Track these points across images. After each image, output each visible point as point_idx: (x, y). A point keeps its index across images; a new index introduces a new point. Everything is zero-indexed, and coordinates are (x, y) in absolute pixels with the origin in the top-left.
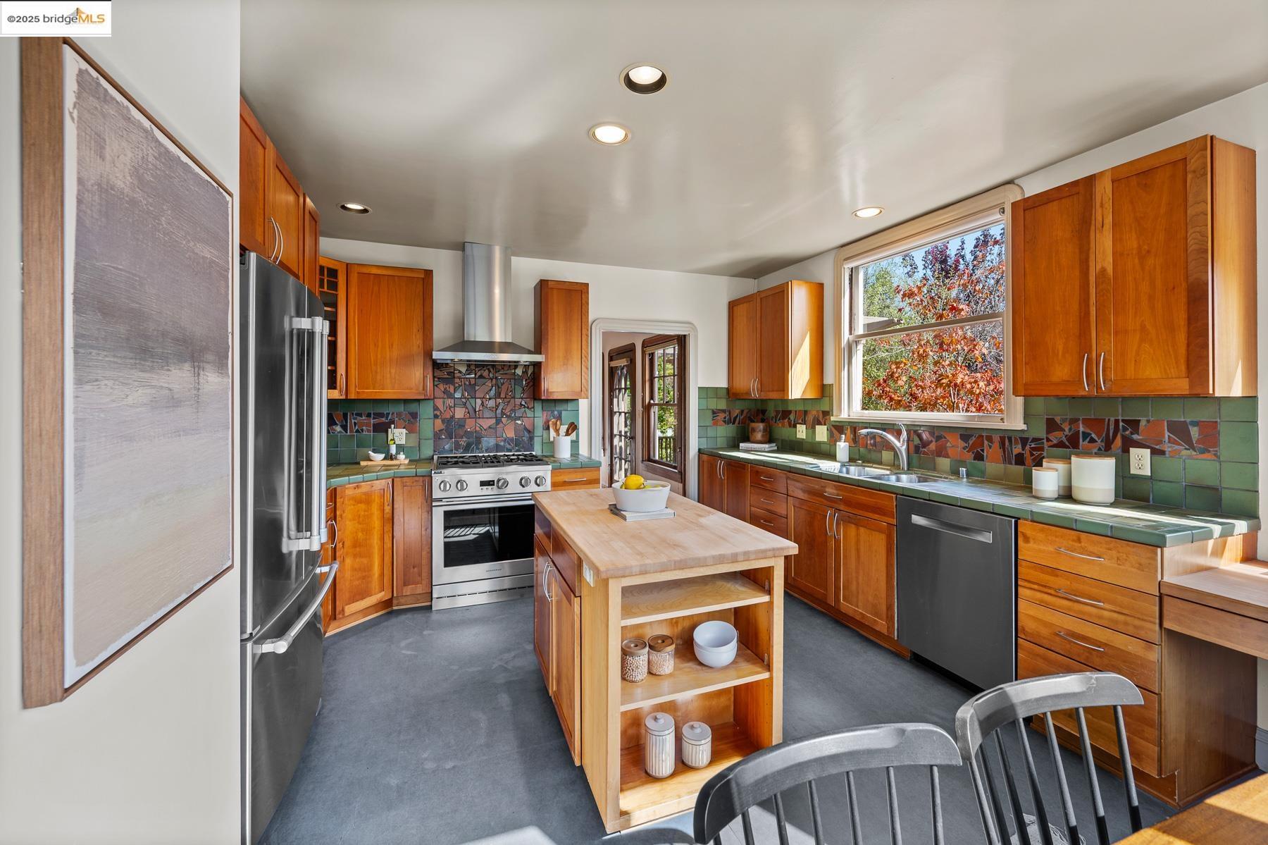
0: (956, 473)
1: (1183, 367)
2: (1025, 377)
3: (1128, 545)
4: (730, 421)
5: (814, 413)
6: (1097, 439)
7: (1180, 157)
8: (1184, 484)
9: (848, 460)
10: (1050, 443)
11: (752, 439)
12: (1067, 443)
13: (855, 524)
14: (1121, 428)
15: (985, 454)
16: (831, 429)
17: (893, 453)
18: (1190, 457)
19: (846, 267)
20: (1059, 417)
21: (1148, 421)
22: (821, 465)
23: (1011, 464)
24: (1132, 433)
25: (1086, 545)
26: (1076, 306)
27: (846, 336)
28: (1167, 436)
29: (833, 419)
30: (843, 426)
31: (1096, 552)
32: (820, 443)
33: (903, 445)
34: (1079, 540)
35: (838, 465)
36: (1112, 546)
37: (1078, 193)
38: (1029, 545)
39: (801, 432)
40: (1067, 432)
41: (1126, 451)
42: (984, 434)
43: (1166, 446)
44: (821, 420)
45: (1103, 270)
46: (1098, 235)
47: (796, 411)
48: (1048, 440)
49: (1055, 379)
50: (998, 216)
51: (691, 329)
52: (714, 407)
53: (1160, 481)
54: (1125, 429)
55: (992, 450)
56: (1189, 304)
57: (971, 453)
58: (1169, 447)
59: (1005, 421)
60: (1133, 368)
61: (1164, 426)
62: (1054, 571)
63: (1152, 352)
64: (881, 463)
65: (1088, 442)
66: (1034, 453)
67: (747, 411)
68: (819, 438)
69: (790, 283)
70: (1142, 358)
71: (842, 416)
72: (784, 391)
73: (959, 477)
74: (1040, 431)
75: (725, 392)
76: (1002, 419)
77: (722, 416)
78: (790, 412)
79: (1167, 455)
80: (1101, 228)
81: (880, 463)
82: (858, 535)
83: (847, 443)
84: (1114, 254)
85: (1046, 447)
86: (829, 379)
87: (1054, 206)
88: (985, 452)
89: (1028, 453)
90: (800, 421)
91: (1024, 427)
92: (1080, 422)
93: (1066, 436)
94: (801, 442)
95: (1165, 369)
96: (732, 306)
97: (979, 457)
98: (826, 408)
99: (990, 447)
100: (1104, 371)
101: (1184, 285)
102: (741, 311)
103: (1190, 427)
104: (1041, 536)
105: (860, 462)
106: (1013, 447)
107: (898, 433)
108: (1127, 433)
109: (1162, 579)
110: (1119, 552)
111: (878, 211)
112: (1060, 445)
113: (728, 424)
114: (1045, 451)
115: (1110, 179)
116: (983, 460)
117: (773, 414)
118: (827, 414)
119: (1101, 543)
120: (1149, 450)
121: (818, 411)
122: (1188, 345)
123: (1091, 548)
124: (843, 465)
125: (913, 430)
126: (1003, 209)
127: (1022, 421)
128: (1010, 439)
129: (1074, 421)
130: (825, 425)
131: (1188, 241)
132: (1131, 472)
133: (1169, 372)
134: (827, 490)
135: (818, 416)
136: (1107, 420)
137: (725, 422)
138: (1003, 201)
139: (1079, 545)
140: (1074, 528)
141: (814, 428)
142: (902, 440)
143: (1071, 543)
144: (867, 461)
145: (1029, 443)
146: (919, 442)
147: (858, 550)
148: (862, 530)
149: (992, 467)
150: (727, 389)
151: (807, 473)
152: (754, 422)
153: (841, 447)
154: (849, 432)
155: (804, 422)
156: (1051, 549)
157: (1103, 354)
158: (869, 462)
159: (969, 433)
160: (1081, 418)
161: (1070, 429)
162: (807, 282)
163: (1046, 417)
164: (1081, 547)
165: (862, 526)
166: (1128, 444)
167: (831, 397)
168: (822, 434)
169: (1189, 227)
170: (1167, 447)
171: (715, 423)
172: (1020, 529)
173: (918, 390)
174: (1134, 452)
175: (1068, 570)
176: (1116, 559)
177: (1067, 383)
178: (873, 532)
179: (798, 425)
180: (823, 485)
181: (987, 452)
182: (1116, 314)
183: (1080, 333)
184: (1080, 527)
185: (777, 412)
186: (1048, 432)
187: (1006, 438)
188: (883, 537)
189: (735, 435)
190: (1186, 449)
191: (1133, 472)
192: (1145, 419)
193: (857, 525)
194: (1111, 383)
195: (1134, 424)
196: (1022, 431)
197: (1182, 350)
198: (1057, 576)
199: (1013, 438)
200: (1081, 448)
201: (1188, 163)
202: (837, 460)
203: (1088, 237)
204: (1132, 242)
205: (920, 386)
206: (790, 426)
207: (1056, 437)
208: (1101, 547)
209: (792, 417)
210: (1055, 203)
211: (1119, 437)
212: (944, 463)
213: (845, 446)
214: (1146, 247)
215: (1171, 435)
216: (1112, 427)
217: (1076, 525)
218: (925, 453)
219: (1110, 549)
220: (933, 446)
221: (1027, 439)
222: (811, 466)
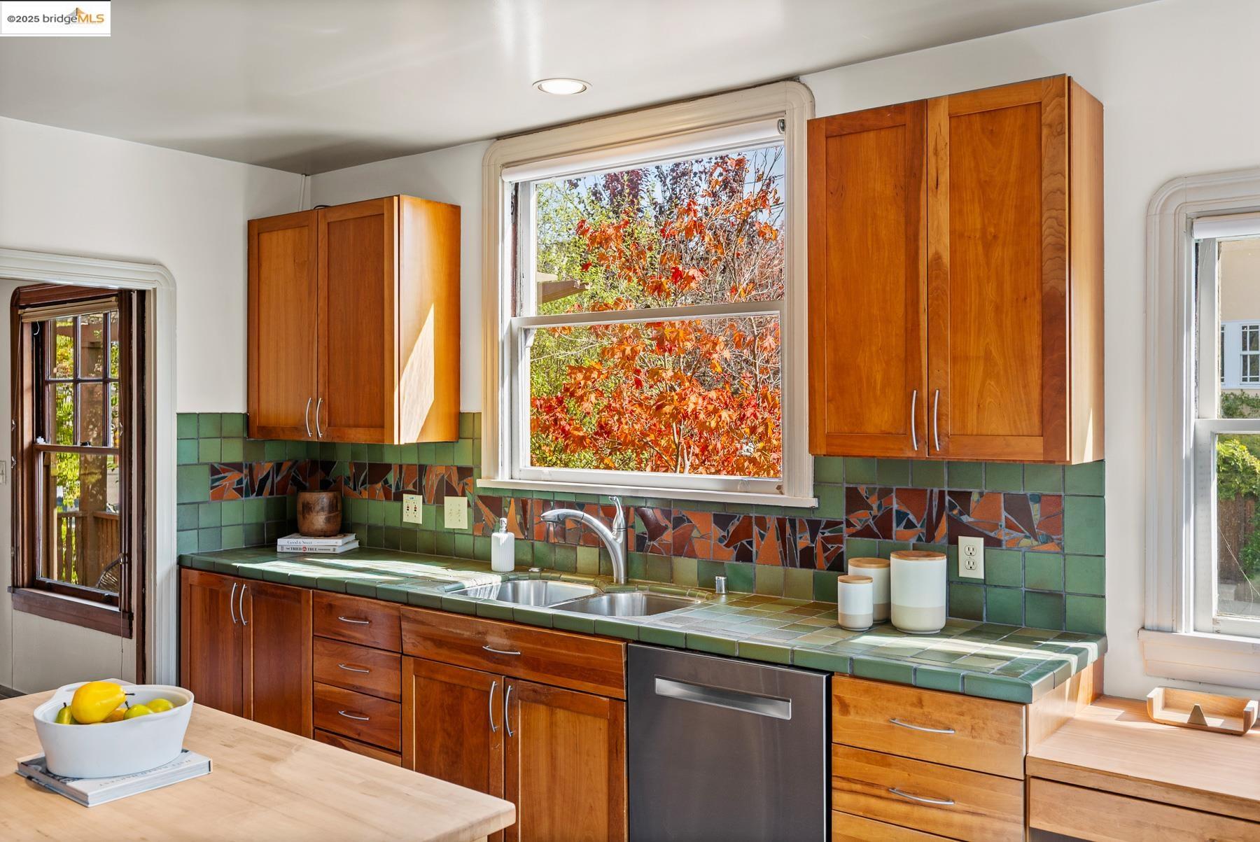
0: (708, 585)
1: (1036, 419)
2: (829, 425)
3: (986, 705)
4: (252, 488)
5: (441, 470)
6: (915, 521)
7: (1034, 99)
8: (1023, 589)
9: (512, 567)
10: (853, 530)
11: (304, 528)
12: (875, 529)
13: (547, 705)
14: (947, 504)
15: (754, 550)
16: (476, 505)
17: (596, 550)
18: (1031, 549)
19: (507, 179)
20: (864, 487)
21: (981, 494)
22: (467, 584)
23: (796, 567)
24: (961, 513)
25: (930, 710)
26: (900, 310)
27: (506, 319)
28: (1003, 517)
29: (480, 483)
30: (499, 500)
31: (942, 719)
32: (453, 532)
33: (618, 535)
34: (920, 703)
35: (496, 580)
36: (964, 708)
37: (905, 125)
38: (850, 717)
39: (413, 510)
40: (875, 512)
41: (954, 541)
42: (753, 515)
43: (1003, 532)
44: (455, 484)
45: (938, 257)
46: (930, 199)
47: (401, 466)
48: (849, 524)
49: (870, 429)
50: (775, 133)
51: (157, 278)
52: (214, 458)
53: (995, 586)
54: (952, 507)
55: (764, 543)
56: (1043, 323)
57: (732, 548)
58: (1007, 534)
59: (785, 490)
60: (975, 417)
61: (1000, 502)
62: (883, 758)
63: (999, 394)
64: (573, 570)
65: (905, 528)
66: (829, 546)
67: (290, 463)
68: (449, 524)
69: (396, 199)
70: (987, 402)
71: (499, 479)
72: (382, 426)
73: (714, 592)
74: (837, 511)
75: (239, 424)
76: (779, 488)
77: (232, 477)
78: (388, 467)
79: (1004, 547)
80: (935, 190)
81: (570, 570)
82: (552, 724)
83: (512, 535)
84: (952, 233)
85: (845, 536)
86: (471, 403)
87: (870, 138)
88: (754, 545)
89: (819, 545)
90: (410, 488)
91: (813, 503)
92: (894, 495)
93: (874, 518)
94: (413, 529)
95: (1015, 422)
96: (257, 231)
97: (744, 555)
98: (466, 462)
99: (762, 536)
100: (938, 419)
101: (1038, 296)
102: (278, 244)
103: (1031, 504)
104: (865, 701)
105: (536, 570)
106: (798, 536)
107: (608, 514)
108: (955, 512)
109: (1027, 753)
110: (973, 718)
111: (579, 87)
112: (866, 532)
113: (247, 495)
114: (845, 542)
115: (947, 113)
116: (751, 561)
117: (348, 472)
118: (466, 473)
119: (950, 705)
120: (982, 539)
121: (448, 468)
122: (1042, 387)
123: (936, 715)
124: (506, 580)
125: (634, 508)
126: (783, 121)
127: (811, 493)
128: (792, 522)
129: (885, 493)
130: (464, 495)
131: (1043, 229)
132: (961, 575)
133: (1019, 426)
134: (490, 639)
135: (450, 476)
136: (929, 492)
137: (239, 491)
138: (783, 109)
139: (921, 711)
140: (913, 683)
141: (440, 502)
142: (615, 526)
143: (909, 708)
144: (550, 569)
145: (820, 531)
146: (645, 530)
147: (553, 757)
148: (561, 714)
149: (766, 572)
150: (247, 419)
151: (445, 606)
152: (304, 489)
153: (502, 542)
154: (512, 510)
155: (418, 490)
156: (881, 721)
157: (937, 391)
158: (551, 569)
159: (730, 512)
160: (894, 488)
161: (880, 507)
162: (428, 201)
163: (846, 485)
164: (923, 714)
165: (560, 707)
166: (958, 530)
167: (476, 440)
168: (456, 513)
169: (1044, 208)
170: (1003, 534)
171: (218, 495)
172: (835, 692)
173: (612, 417)
174: (964, 541)
175: (905, 755)
176: (970, 727)
177: (886, 435)
178: (582, 718)
179: (405, 496)
180: (481, 629)
181: (758, 547)
182: (955, 330)
183: (906, 356)
184: (921, 681)
185: (359, 467)
186: (849, 511)
187: (787, 521)
188: (602, 724)
189: (262, 519)
190: (1026, 537)
191: (962, 574)
192: (978, 490)
193: (551, 705)
194: (947, 439)
195: (963, 498)
196: (812, 509)
197: (1035, 394)
198: (889, 765)
199: (797, 522)
200: (894, 537)
201: (1043, 112)
202: (493, 568)
203: (917, 200)
204: (974, 220)
205: (615, 409)
206: (387, 498)
207: (862, 518)
208: (951, 712)
209: (392, 478)
210: (872, 134)
211: (944, 518)
212: (687, 567)
213: (508, 539)
214: (992, 230)
215: (1010, 517)
216: (935, 503)
217: (915, 679)
218: (654, 549)
219: (962, 714)
220: (668, 537)
221: (819, 522)
222: (448, 587)
